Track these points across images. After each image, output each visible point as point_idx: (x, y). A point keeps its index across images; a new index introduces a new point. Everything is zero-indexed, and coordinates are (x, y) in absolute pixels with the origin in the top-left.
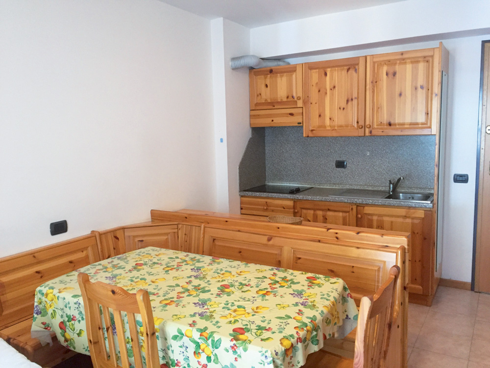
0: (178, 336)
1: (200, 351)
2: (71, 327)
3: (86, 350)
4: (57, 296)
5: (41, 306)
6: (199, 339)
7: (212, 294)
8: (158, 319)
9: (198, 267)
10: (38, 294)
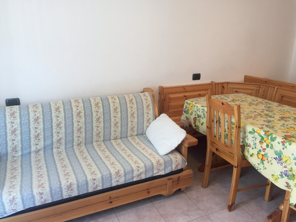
0: (252, 132)
1: (263, 141)
2: (199, 120)
3: (204, 132)
4: (194, 105)
5: (186, 109)
6: (264, 135)
7: (275, 119)
8: (243, 122)
9: (269, 106)
10: (186, 103)
